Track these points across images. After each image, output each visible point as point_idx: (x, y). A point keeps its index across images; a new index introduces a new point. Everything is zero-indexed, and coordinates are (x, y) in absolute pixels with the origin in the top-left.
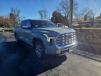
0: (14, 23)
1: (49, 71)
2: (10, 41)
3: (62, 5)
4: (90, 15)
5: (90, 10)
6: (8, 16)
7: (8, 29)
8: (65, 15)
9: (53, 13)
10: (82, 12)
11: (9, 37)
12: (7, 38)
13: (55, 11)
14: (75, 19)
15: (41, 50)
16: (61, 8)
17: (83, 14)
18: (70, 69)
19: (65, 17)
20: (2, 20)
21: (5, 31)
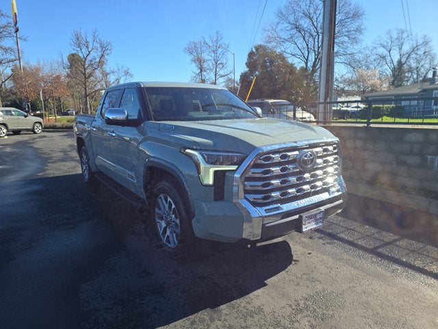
0: (86, 96)
1: (204, 314)
2: (58, 173)
3: (291, 18)
4: (418, 61)
5: (421, 41)
6: (61, 68)
7: (59, 120)
8: (303, 65)
9: (251, 55)
10: (382, 51)
11: (57, 154)
12: (51, 158)
13: (260, 46)
14: (350, 82)
15: (176, 217)
16: (284, 30)
17: (384, 58)
18: (299, 311)
19: (304, 70)
20: (35, 85)
21: (45, 128)
